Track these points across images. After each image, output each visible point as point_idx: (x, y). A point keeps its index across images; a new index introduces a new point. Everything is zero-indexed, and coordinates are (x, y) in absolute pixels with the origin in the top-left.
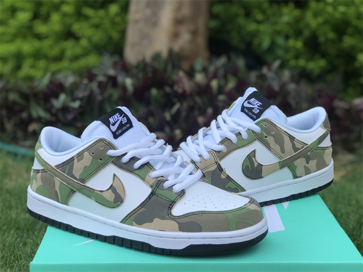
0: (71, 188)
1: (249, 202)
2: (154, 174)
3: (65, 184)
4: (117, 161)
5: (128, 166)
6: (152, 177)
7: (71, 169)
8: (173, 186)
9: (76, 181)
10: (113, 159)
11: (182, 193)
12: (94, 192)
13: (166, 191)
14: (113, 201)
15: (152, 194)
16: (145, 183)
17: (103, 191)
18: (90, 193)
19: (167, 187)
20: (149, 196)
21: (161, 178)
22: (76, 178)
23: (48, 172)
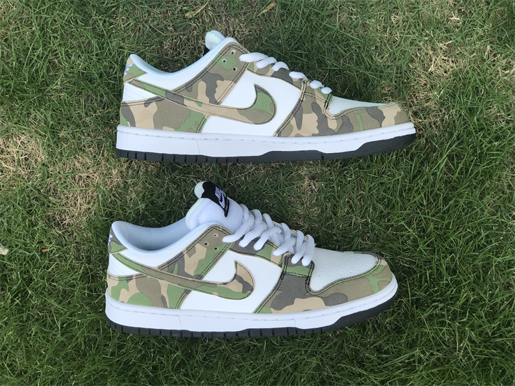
0: (185, 288)
3: (176, 285)
4: (235, 246)
6: (277, 256)
7: (182, 266)
8: (301, 260)
9: (191, 279)
10: (230, 245)
11: (312, 265)
12: (216, 286)
13: (296, 267)
14: (241, 291)
15: (283, 274)
16: (272, 263)
17: (227, 283)
18: (211, 288)
19: (296, 263)
20: (281, 277)
21: (287, 254)
22: (190, 276)
23: (149, 277)
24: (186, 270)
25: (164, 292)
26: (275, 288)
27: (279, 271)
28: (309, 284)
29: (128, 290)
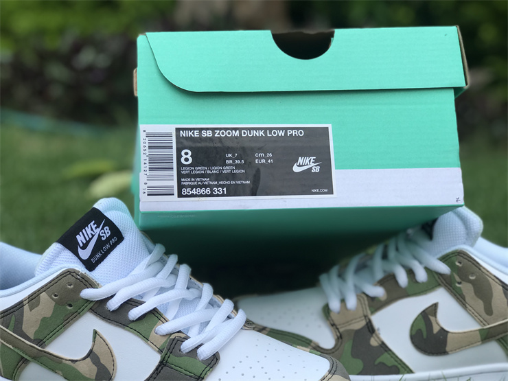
0: (21, 353)
1: (330, 372)
2: (163, 328)
3: (11, 347)
4: (99, 307)
5: (118, 317)
6: (161, 334)
7: (19, 322)
8: (197, 348)
9: (29, 343)
10: (92, 305)
11: (214, 359)
12: (61, 362)
13: (186, 358)
14: (94, 377)
15: (162, 364)
16: (149, 344)
17: (77, 361)
18: (54, 364)
19: (187, 351)
20: (157, 369)
21: (177, 335)
22: (28, 338)
24: (24, 328)
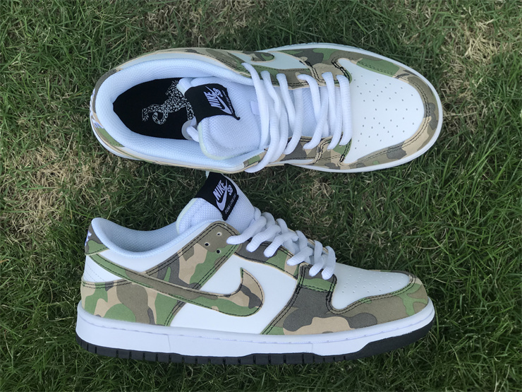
0: (178, 299)
3: (166, 295)
4: (241, 250)
7: (176, 271)
8: (321, 272)
9: (186, 288)
10: (236, 248)
11: (334, 279)
13: (315, 280)
14: (247, 306)
15: (299, 287)
16: (285, 274)
17: (230, 295)
18: (210, 300)
19: (314, 275)
20: (296, 291)
21: (303, 264)
22: (185, 285)
23: (133, 283)
24: (180, 276)
25: (151, 304)
26: (289, 303)
27: (293, 283)
28: (330, 301)
29: (106, 301)
